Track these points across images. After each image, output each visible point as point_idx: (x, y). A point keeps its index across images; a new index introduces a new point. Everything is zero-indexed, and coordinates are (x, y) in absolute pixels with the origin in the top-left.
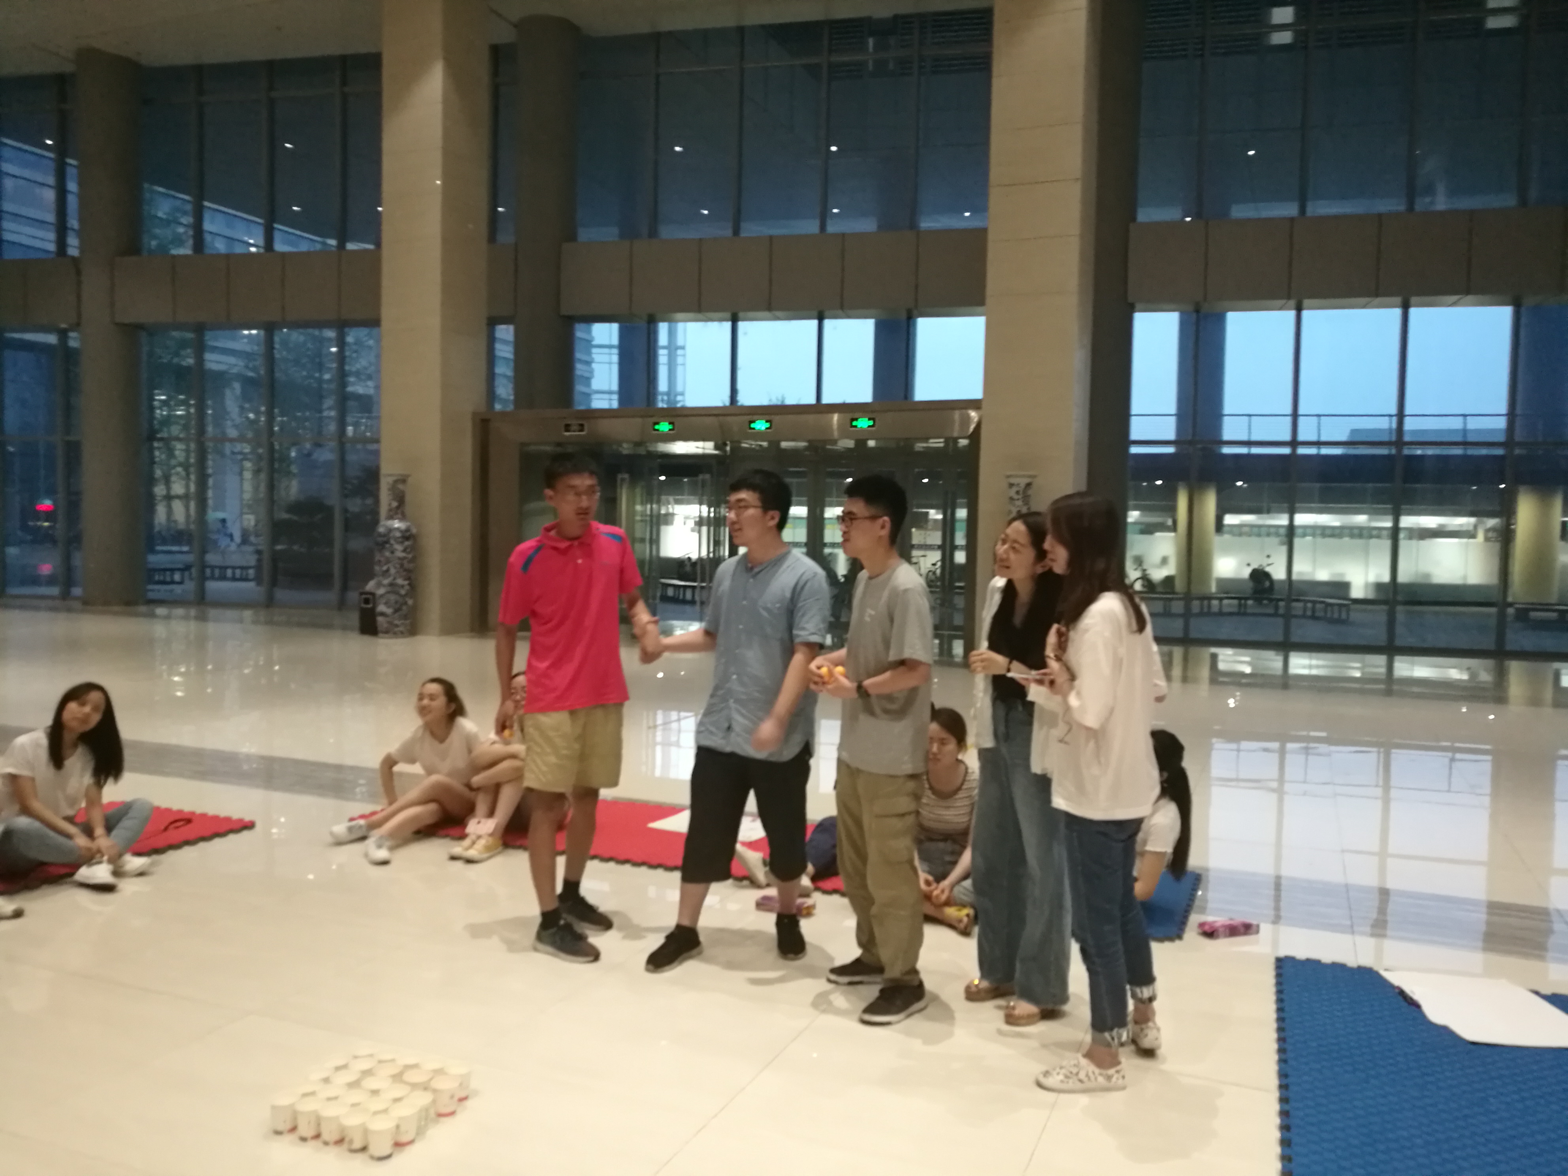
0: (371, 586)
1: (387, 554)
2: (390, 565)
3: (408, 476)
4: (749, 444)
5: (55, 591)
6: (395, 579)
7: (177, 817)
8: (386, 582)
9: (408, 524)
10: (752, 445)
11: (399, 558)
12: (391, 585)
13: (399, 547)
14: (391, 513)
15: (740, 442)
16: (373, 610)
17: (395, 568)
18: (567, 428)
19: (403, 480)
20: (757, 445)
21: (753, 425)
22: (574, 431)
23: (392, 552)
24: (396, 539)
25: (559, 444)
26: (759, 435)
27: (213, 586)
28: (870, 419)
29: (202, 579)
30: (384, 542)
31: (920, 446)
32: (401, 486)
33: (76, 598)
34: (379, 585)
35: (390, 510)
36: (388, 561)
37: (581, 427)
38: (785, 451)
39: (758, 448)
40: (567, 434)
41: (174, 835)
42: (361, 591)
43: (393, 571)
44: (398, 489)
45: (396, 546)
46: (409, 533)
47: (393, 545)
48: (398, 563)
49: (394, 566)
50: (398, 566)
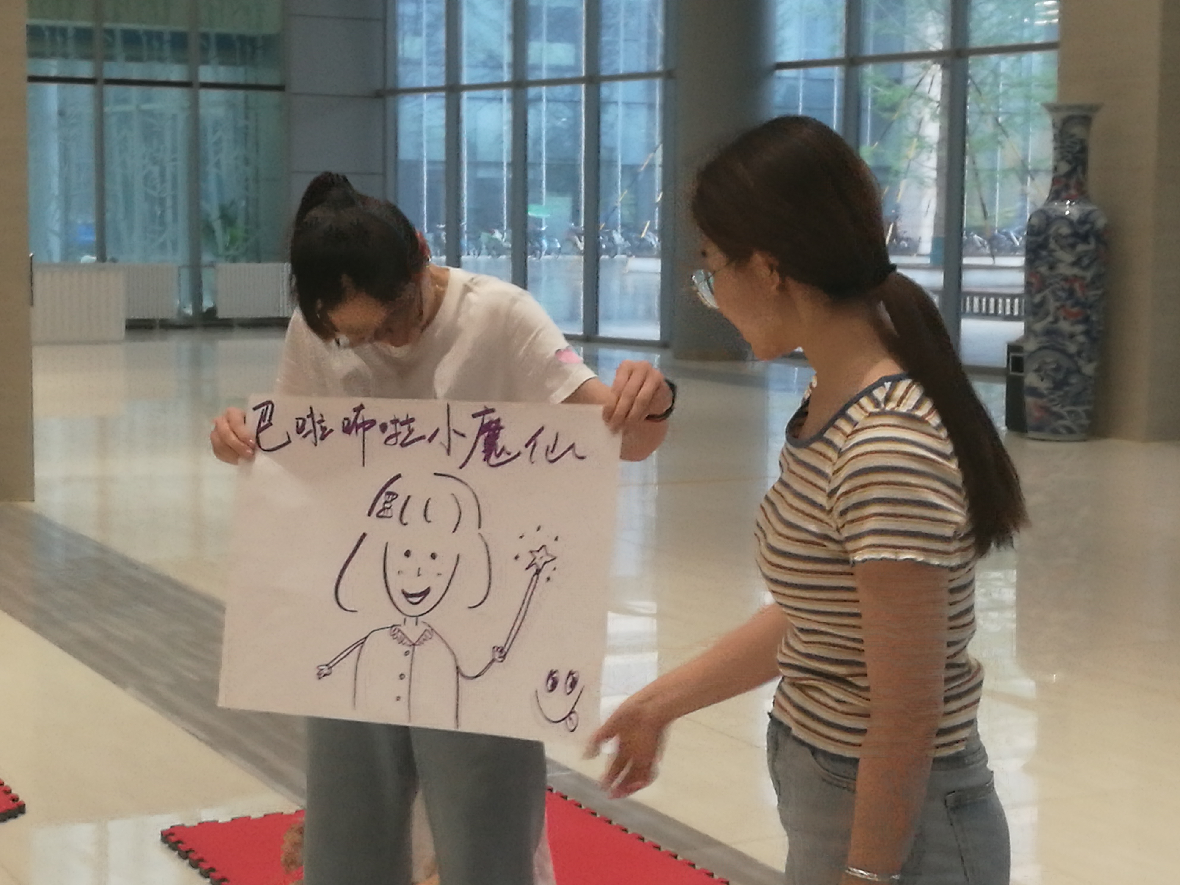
1: (1043, 270)
2: (1047, 292)
6: (1056, 321)
9: (1090, 208)
11: (1066, 279)
12: (1049, 332)
13: (1067, 257)
19: (1087, 118)
23: (1052, 267)
24: (1058, 237)
30: (1037, 247)
36: (1043, 285)
43: (1052, 305)
44: (1072, 136)
45: (1060, 254)
46: (1087, 227)
47: (1054, 251)
48: (1063, 289)
49: (1053, 292)
50: (1062, 294)
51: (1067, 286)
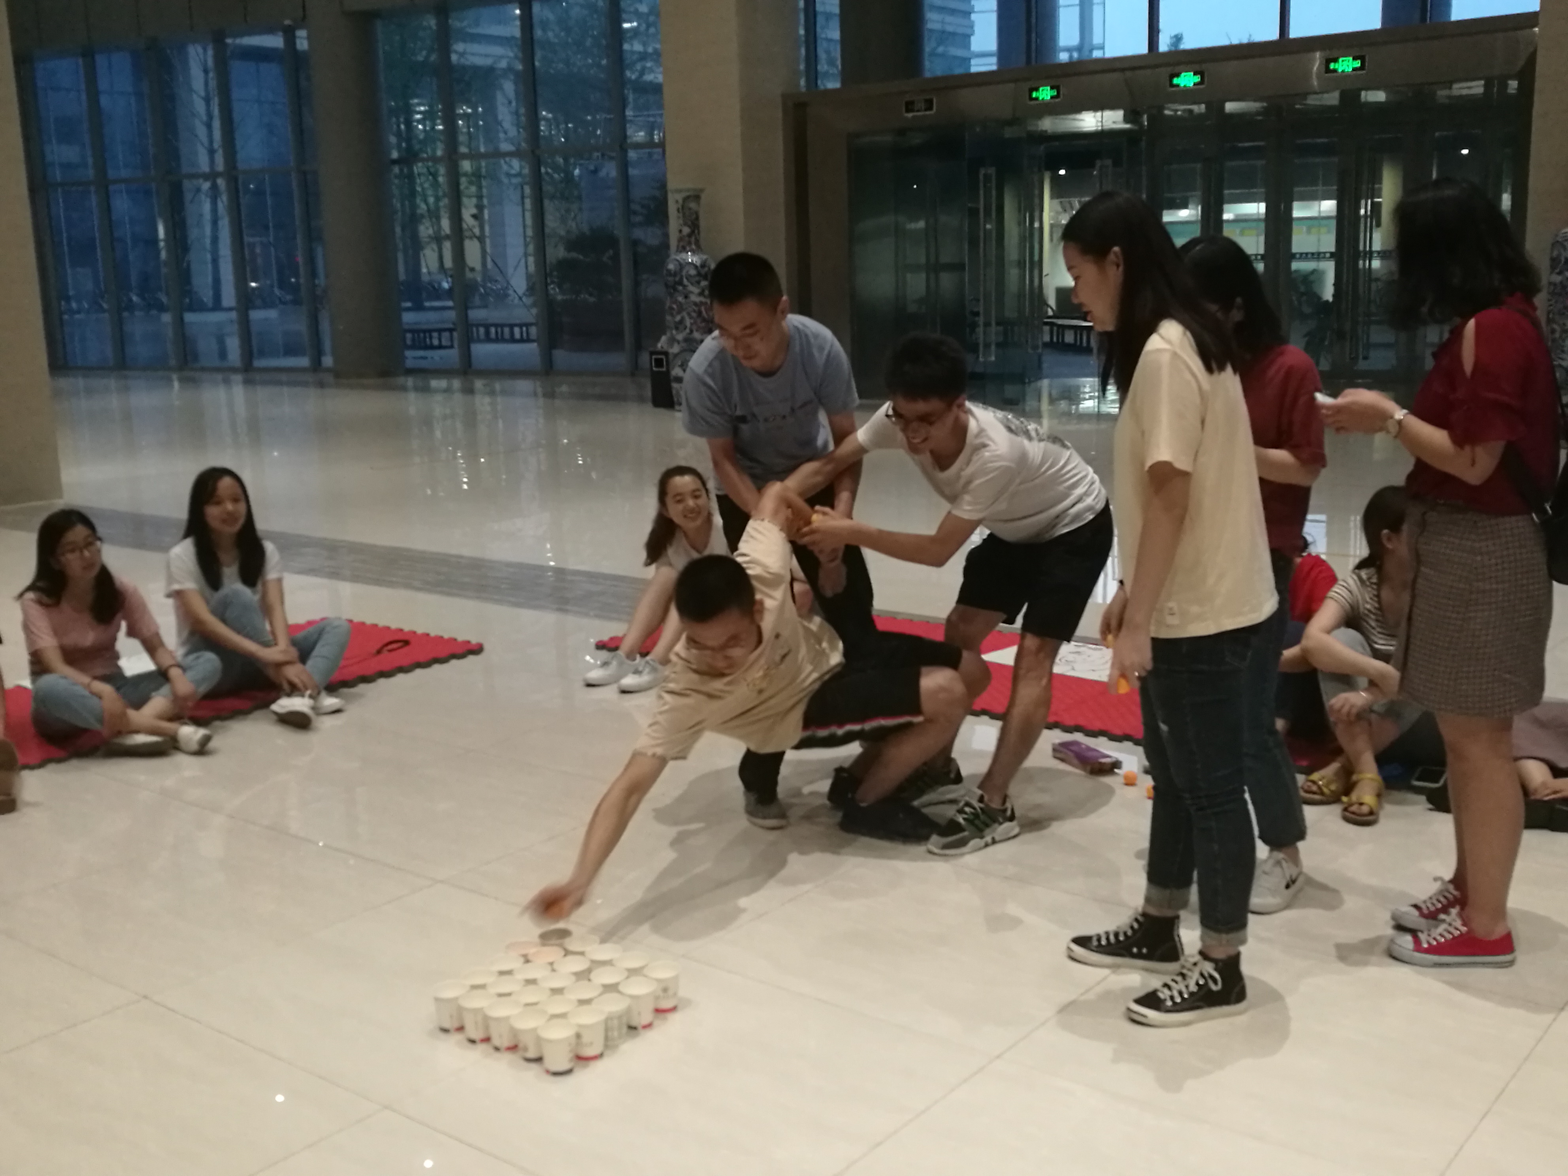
0: (662, 343)
1: (680, 299)
2: (684, 314)
3: (702, 190)
4: (1172, 110)
5: (304, 362)
6: (691, 331)
7: (396, 638)
8: (680, 337)
9: (705, 257)
10: (1177, 111)
11: (695, 304)
12: (686, 340)
13: (696, 290)
14: (682, 244)
15: (1161, 108)
16: (668, 372)
17: (691, 318)
18: (910, 106)
19: (696, 197)
20: (1184, 111)
21: (1176, 81)
22: (918, 111)
23: (686, 297)
24: (689, 277)
25: (901, 132)
26: (1187, 95)
27: (482, 351)
28: (1354, 59)
29: (468, 341)
30: (674, 284)
31: (1442, 93)
32: (693, 205)
33: (328, 370)
34: (672, 341)
35: (680, 239)
36: (681, 309)
37: (929, 105)
38: (1231, 116)
39: (1186, 115)
40: (910, 115)
41: (388, 660)
42: (652, 349)
43: (688, 322)
44: (690, 209)
45: (691, 288)
46: (706, 269)
47: (687, 286)
48: (694, 311)
49: (689, 314)
50: (694, 315)
51: (696, 309)
